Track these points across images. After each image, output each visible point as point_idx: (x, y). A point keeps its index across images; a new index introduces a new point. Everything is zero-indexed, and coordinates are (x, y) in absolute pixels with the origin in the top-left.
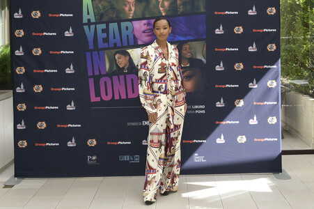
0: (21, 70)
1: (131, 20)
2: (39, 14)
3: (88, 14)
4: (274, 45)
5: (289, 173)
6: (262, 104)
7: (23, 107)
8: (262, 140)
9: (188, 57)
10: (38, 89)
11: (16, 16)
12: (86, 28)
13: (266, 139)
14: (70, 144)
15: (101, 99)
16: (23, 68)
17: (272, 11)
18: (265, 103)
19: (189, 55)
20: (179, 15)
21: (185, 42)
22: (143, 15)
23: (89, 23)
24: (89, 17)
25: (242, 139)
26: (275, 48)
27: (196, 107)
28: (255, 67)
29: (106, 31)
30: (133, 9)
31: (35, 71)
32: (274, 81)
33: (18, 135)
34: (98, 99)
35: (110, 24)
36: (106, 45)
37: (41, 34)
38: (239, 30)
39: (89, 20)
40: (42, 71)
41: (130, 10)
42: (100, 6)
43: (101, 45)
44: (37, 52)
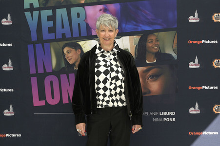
1: (83, 5)
9: (155, 51)
12: (28, 14)
15: (46, 102)
19: (155, 49)
21: (151, 32)
23: (32, 9)
24: (31, 1)
27: (165, 113)
29: (52, 18)
34: (43, 103)
35: (57, 10)
36: (52, 36)
39: (31, 5)
43: (46, 35)
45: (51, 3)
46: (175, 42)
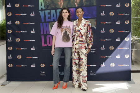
0: (10, 31)
2: (19, 5)
3: (42, 5)
4: (128, 21)
5: (135, 81)
6: (122, 48)
7: (11, 48)
8: (122, 65)
10: (18, 40)
11: (8, 6)
12: (40, 12)
13: (124, 65)
14: (32, 66)
16: (11, 30)
17: (127, 5)
18: (124, 48)
20: (84, 7)
22: (67, 6)
23: (42, 10)
24: (42, 7)
25: (113, 65)
26: (129, 22)
28: (119, 31)
29: (50, 13)
30: (62, 3)
31: (16, 32)
32: (128, 38)
33: (8, 61)
34: (46, 45)
35: (51, 10)
36: (49, 20)
37: (19, 15)
38: (112, 14)
40: (20, 32)
41: (61, 4)
42: (47, 2)
43: (47, 20)
44: (18, 23)
45: (49, 8)
46: (96, 23)
